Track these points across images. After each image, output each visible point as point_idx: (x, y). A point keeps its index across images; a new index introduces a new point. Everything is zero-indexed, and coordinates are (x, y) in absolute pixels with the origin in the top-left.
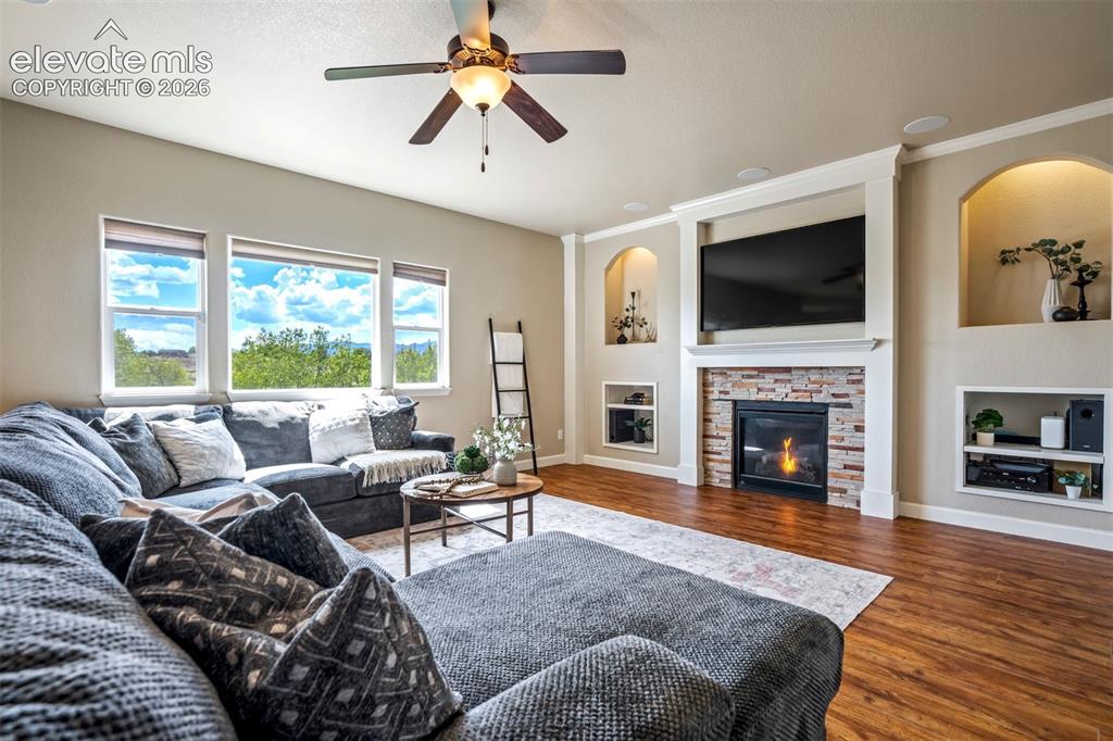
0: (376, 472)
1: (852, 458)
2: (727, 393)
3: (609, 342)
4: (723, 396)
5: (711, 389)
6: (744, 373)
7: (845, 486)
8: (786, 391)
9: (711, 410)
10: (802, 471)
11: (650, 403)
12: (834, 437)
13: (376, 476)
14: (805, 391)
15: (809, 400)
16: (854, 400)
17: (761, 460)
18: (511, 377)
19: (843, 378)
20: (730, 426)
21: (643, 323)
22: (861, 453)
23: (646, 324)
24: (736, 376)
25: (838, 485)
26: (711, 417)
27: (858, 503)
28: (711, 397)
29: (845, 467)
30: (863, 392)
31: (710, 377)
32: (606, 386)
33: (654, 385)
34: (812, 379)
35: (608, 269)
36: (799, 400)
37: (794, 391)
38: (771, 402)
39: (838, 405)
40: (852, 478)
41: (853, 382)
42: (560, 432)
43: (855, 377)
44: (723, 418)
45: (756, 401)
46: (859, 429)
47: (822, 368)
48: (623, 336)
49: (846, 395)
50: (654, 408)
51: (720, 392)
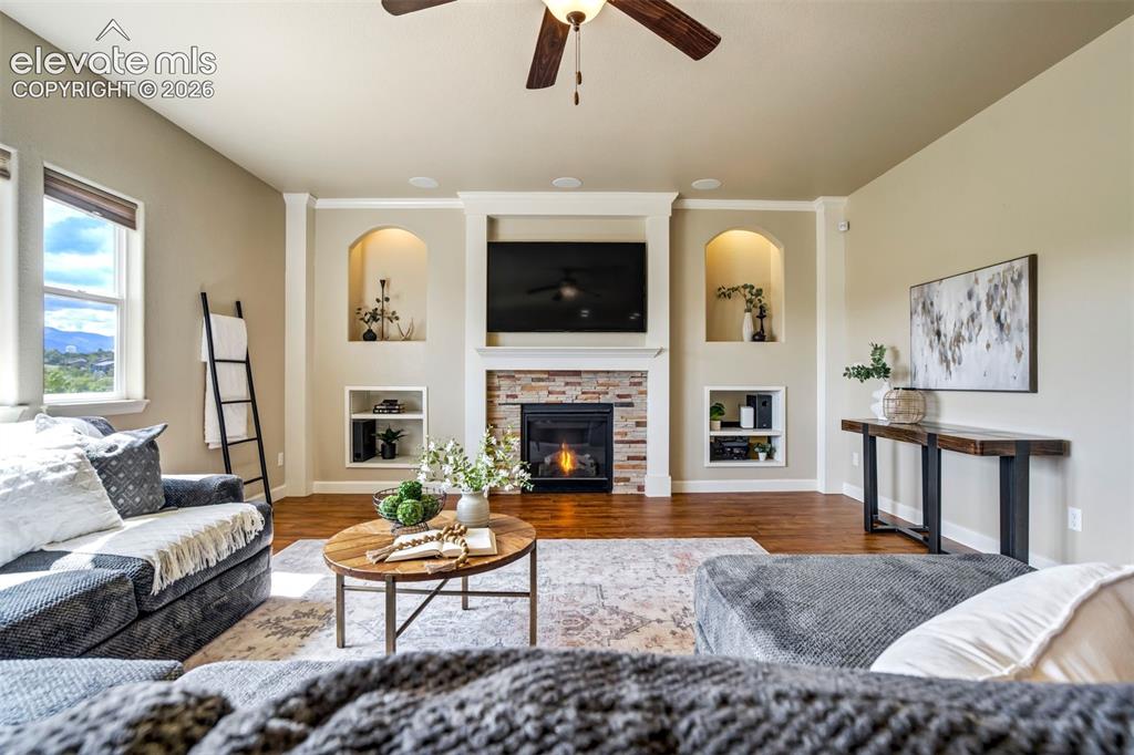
0: (173, 558)
1: (635, 450)
2: (515, 397)
3: (353, 337)
4: (510, 400)
5: (497, 393)
6: (533, 376)
7: (627, 475)
8: (575, 393)
9: (497, 415)
10: (583, 467)
11: (417, 410)
12: (618, 433)
13: (175, 565)
14: (594, 393)
15: (597, 401)
16: (635, 400)
17: (543, 462)
18: (233, 382)
19: (627, 381)
20: (519, 430)
21: (394, 317)
22: (643, 445)
23: (397, 318)
24: (526, 380)
25: (623, 475)
26: (496, 422)
27: (641, 488)
28: (497, 401)
29: (629, 458)
30: (645, 393)
31: (496, 381)
32: (351, 391)
33: (424, 389)
34: (600, 382)
35: (352, 247)
36: (589, 401)
37: (583, 393)
38: (562, 404)
39: (622, 405)
40: (634, 467)
41: (635, 384)
42: (281, 455)
43: (636, 380)
44: (511, 422)
45: (546, 404)
46: (641, 424)
47: (608, 372)
48: (370, 331)
49: (628, 396)
50: (423, 416)
51: (508, 396)
